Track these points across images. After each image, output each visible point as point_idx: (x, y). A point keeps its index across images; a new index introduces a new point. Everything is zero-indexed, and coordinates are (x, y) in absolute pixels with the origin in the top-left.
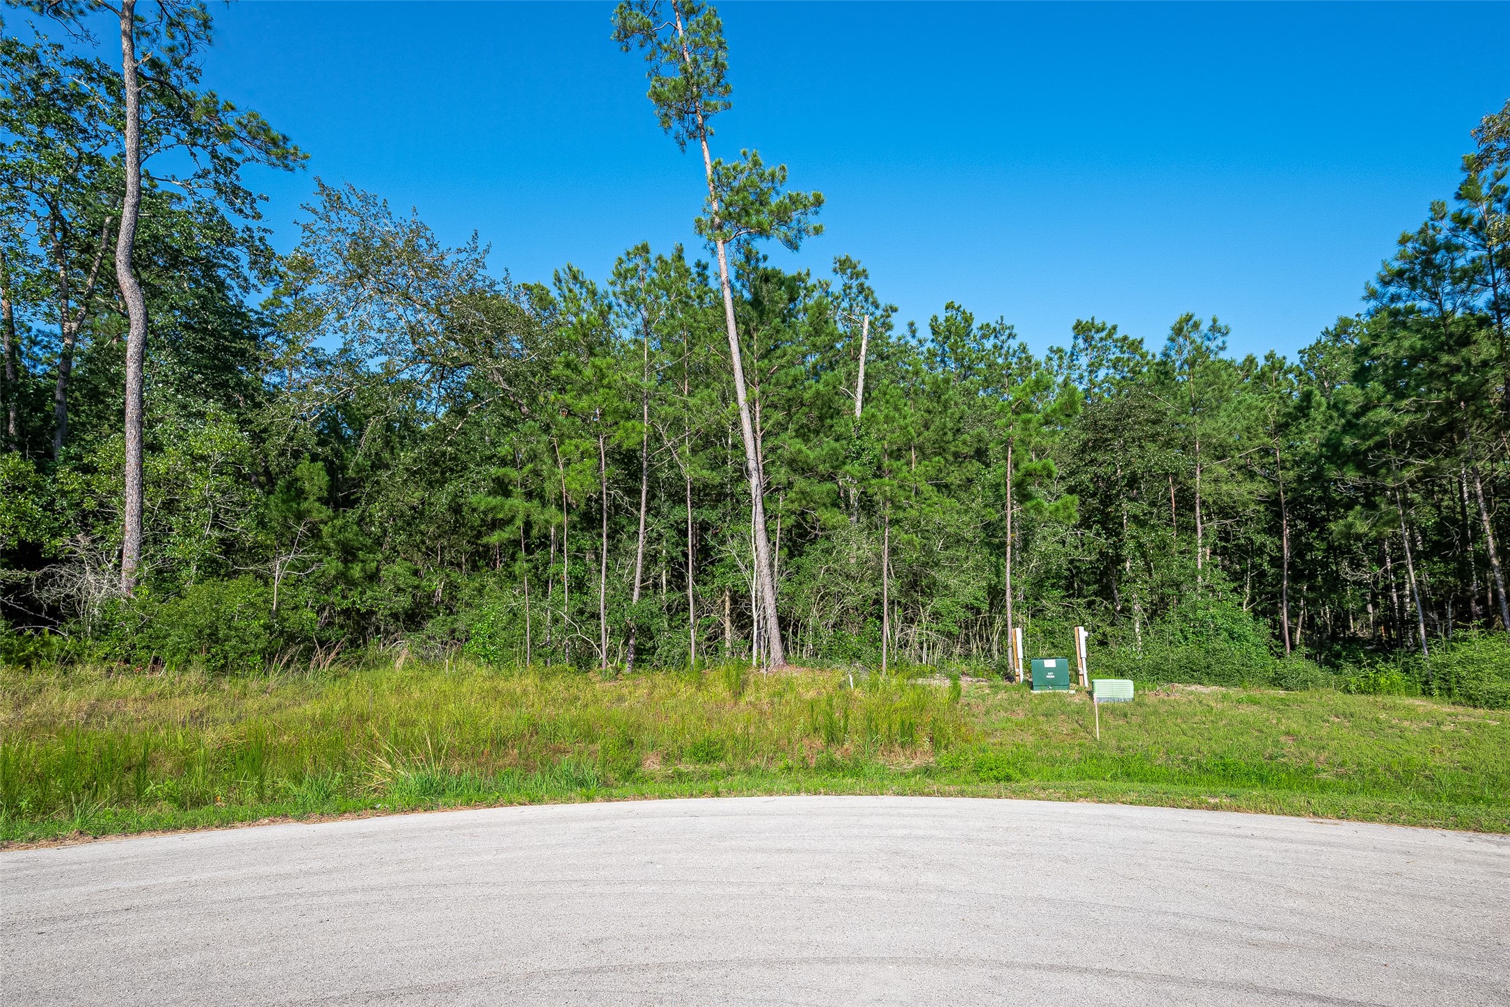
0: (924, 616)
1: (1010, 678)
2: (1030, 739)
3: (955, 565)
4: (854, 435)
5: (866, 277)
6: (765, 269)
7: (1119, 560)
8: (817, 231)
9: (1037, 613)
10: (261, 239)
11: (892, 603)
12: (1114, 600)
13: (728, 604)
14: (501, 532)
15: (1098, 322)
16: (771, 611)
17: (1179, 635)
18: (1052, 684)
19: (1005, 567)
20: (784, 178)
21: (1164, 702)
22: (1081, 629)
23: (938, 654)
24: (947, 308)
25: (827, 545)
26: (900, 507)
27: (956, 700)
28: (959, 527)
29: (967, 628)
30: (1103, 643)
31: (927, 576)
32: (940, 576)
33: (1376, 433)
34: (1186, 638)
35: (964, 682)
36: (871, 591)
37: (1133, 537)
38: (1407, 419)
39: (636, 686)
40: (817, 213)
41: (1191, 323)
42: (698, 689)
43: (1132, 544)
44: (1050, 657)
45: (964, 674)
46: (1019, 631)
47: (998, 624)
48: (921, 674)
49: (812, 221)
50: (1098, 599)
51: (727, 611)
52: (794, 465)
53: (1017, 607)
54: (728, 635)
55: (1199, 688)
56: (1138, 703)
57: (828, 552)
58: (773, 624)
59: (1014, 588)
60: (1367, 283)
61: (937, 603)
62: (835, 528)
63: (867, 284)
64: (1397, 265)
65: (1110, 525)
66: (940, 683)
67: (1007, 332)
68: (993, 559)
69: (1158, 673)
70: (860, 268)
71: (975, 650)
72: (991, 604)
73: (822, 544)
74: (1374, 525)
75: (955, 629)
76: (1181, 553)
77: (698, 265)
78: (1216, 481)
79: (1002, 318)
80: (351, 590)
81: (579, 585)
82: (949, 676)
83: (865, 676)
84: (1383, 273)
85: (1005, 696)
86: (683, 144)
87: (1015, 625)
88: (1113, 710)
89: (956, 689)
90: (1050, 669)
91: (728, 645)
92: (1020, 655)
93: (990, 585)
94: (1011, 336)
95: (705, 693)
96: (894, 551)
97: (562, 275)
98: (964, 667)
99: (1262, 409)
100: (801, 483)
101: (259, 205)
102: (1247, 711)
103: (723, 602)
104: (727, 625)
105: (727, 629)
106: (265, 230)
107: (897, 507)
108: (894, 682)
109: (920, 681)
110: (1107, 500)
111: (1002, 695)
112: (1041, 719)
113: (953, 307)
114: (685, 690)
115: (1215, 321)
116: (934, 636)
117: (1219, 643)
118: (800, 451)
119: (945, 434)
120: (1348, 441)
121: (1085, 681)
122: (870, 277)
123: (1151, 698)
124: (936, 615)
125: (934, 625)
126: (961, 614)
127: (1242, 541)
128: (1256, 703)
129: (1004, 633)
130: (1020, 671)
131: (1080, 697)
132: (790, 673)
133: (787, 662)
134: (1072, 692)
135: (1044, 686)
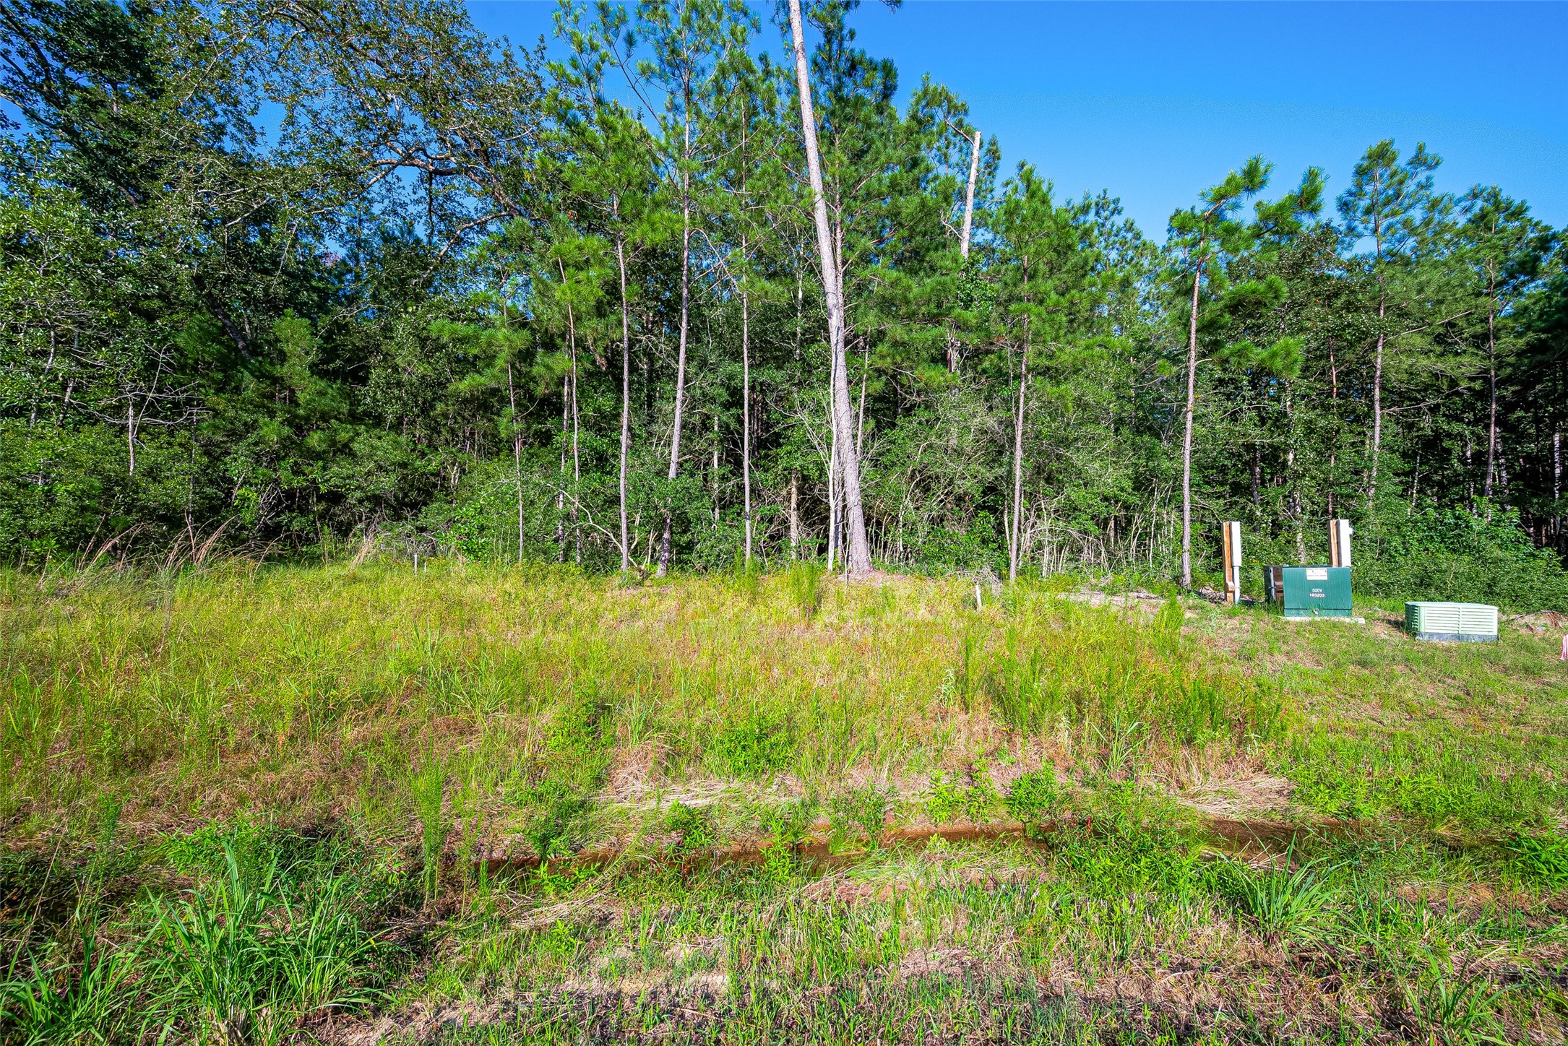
0: (1048, 512)
5: (966, 112)
6: (852, 51)
13: (794, 498)
14: (476, 376)
16: (854, 499)
18: (1322, 606)
25: (929, 415)
39: (665, 596)
42: (753, 602)
51: (794, 505)
54: (794, 533)
57: (930, 424)
58: (856, 516)
61: (1070, 494)
73: (921, 415)
79: (1105, 192)
81: (601, 462)
90: (1317, 584)
91: (793, 544)
94: (1117, 211)
95: (762, 608)
100: (896, 330)
103: (788, 493)
104: (794, 520)
105: (793, 527)
114: (732, 604)
115: (1419, 150)
122: (970, 112)
124: (1069, 510)
126: (1103, 509)
130: (1235, 585)
131: (1382, 631)
132: (880, 580)
133: (874, 567)
134: (1362, 621)
135: (1305, 607)
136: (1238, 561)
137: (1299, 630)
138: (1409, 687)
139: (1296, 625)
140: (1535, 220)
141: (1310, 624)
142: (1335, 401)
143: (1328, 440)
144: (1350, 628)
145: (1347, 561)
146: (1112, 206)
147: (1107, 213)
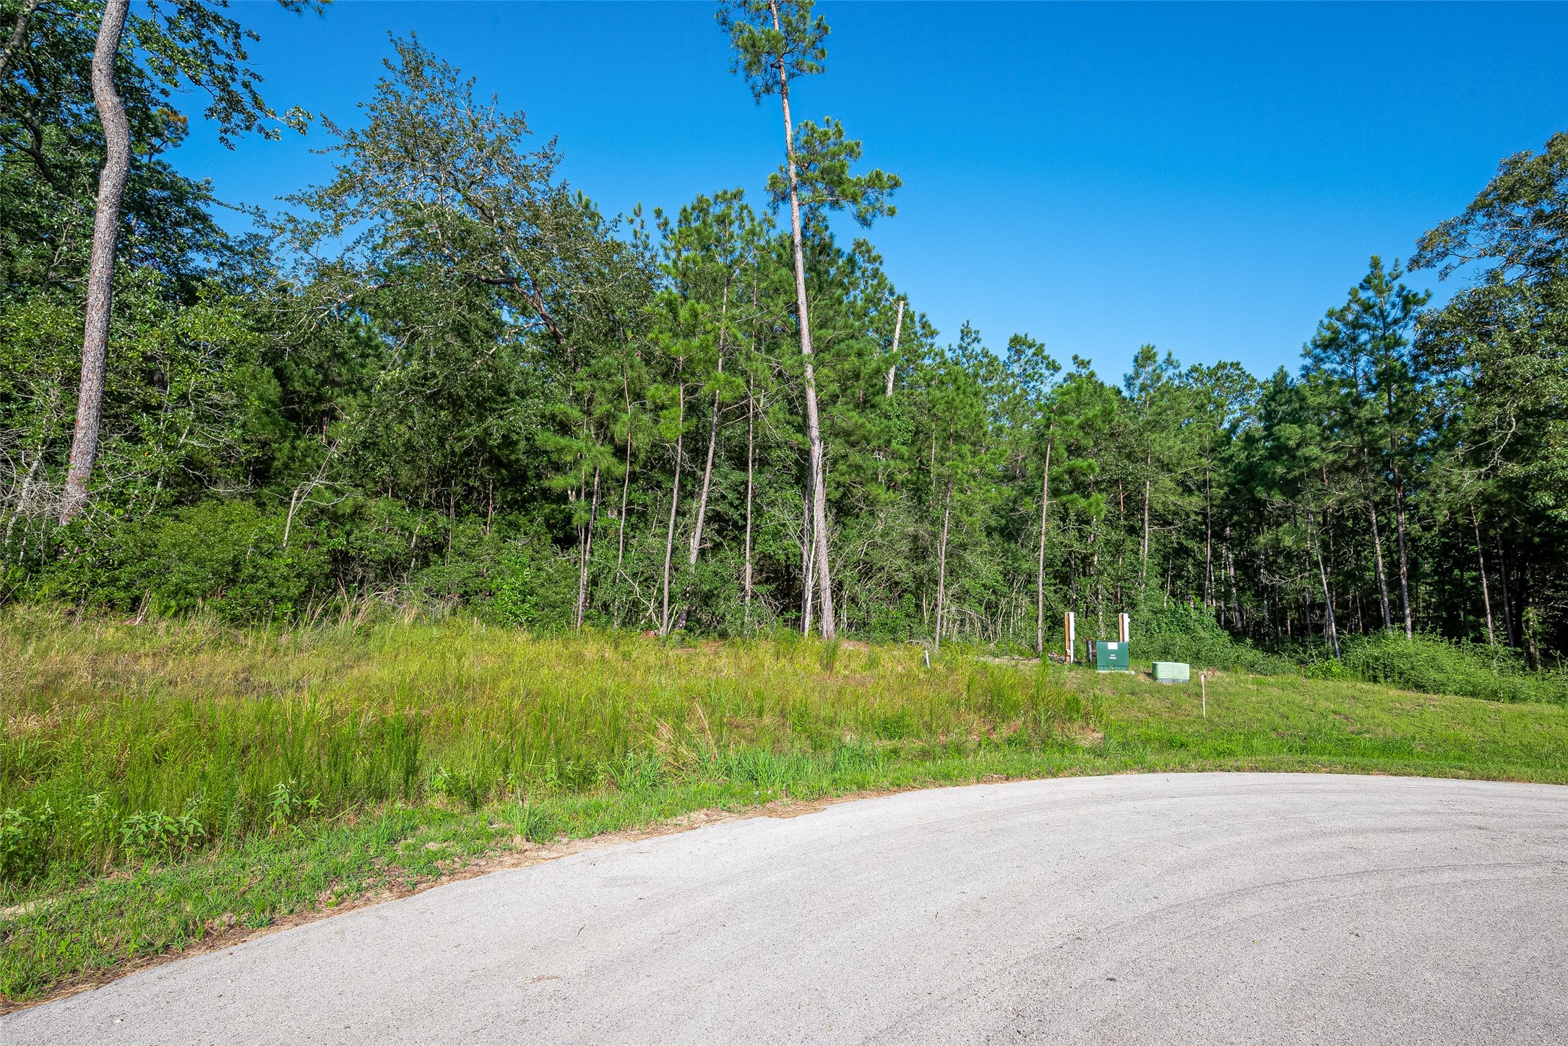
5: (881, 263)
8: (892, 212)
12: (1071, 589)
15: (1030, 339)
16: (826, 583)
18: (1115, 665)
20: (857, 154)
22: (1123, 615)
26: (962, 490)
37: (1103, 534)
40: (891, 195)
41: (1149, 355)
43: (1101, 540)
49: (887, 203)
58: (826, 596)
60: (1305, 344)
63: (882, 269)
74: (1296, 540)
78: (1163, 492)
79: (968, 322)
80: (336, 527)
84: (1317, 338)
86: (758, 96)
90: (1113, 652)
94: (977, 340)
96: (949, 531)
101: (245, 42)
102: (1276, 692)
107: (960, 490)
115: (1170, 355)
116: (973, 615)
130: (1071, 652)
131: (1142, 678)
134: (1133, 673)
135: (1106, 666)
136: (1073, 637)
137: (1104, 678)
138: (1150, 702)
139: (1103, 675)
140: (1247, 373)
141: (1110, 674)
142: (1122, 522)
143: (1117, 549)
144: (1128, 676)
145: (1127, 639)
146: (974, 335)
147: (970, 340)
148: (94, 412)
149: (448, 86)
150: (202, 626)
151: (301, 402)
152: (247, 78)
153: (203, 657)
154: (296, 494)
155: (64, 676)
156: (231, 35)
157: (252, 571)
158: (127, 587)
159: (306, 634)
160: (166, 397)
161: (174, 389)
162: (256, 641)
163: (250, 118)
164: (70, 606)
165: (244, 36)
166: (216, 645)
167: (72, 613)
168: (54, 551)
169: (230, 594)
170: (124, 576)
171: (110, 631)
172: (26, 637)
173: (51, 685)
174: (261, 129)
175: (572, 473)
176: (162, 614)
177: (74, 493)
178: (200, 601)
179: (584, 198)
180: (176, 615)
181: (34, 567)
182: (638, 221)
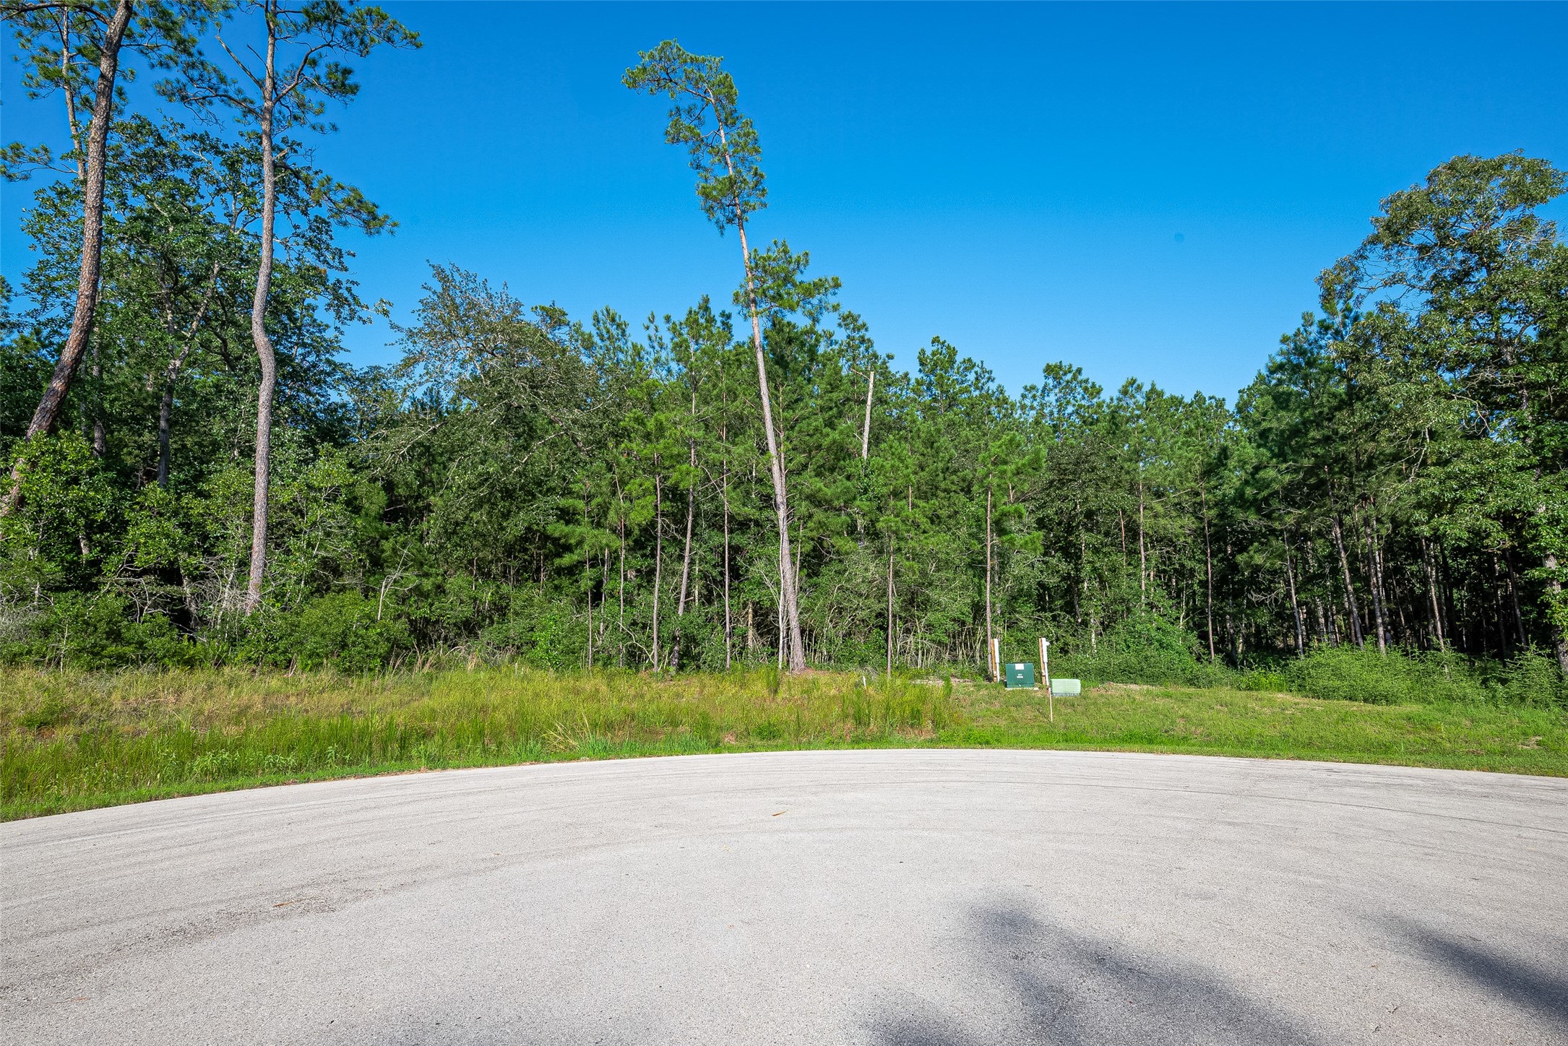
0: (920, 627)
1: (989, 678)
2: (1003, 723)
3: (945, 586)
4: (862, 473)
5: (866, 330)
7: (1079, 581)
9: (1011, 626)
10: (349, 290)
11: (894, 616)
12: (1076, 614)
13: (750, 616)
14: (571, 555)
15: (1066, 367)
16: (795, 623)
17: (1123, 645)
18: (1022, 683)
19: (986, 588)
20: (807, 262)
21: (1102, 695)
22: (1044, 639)
23: (931, 660)
24: (933, 342)
25: (840, 567)
26: (902, 539)
27: (948, 695)
28: (948, 554)
29: (954, 637)
30: (1064, 651)
31: (923, 593)
32: (933, 594)
33: (1268, 486)
34: (1128, 647)
35: (954, 681)
36: (877, 607)
37: (1089, 562)
38: (1288, 478)
39: (689, 685)
41: (1135, 385)
42: (741, 687)
43: (1088, 568)
44: (1021, 662)
45: (952, 676)
46: (996, 641)
47: (980, 635)
48: (918, 676)
50: (1063, 613)
51: (750, 623)
52: (814, 500)
53: (995, 621)
54: (751, 642)
55: (1133, 686)
56: (1083, 696)
57: (840, 573)
58: (796, 633)
59: (993, 604)
60: (1259, 371)
61: (930, 616)
62: (848, 554)
63: (867, 336)
64: (1279, 359)
65: (1070, 553)
66: (935, 684)
67: (987, 375)
68: (976, 580)
69: (1103, 674)
70: (860, 322)
71: (960, 657)
72: (974, 618)
73: (836, 566)
74: (1268, 558)
75: (945, 639)
76: (1129, 575)
77: (723, 314)
78: (1156, 516)
82: (942, 678)
83: (874, 677)
84: (1270, 364)
85: (986, 692)
86: (722, 228)
87: (994, 636)
88: (1066, 702)
89: (949, 688)
90: (1020, 671)
92: (997, 660)
93: (973, 601)
95: (748, 691)
96: (897, 574)
97: (600, 316)
98: (953, 671)
99: (1190, 459)
100: (819, 515)
101: (347, 260)
102: (1160, 703)
103: (747, 613)
104: (751, 633)
105: (750, 638)
106: (353, 283)
107: (900, 539)
108: (898, 682)
109: (918, 681)
110: (1070, 530)
111: (984, 692)
112: (1012, 708)
113: (939, 341)
114: (730, 689)
115: (1153, 385)
116: (928, 644)
117: (1150, 652)
118: (820, 490)
119: (937, 475)
120: (1249, 491)
121: (1046, 680)
122: (869, 331)
123: (1093, 693)
124: (930, 627)
125: (927, 635)
126: (950, 625)
127: (1177, 566)
128: (1169, 696)
129: (985, 642)
130: (997, 673)
132: (811, 674)
133: (807, 666)
134: (1036, 689)
135: (1015, 684)
145: (1044, 660)
148: (262, 541)
149: (471, 285)
150: (326, 676)
151: (406, 502)
152: (349, 285)
153: (325, 695)
154: (384, 584)
155: (249, 707)
156: (337, 257)
157: (354, 639)
158: (284, 652)
159: (389, 678)
160: (303, 524)
161: (310, 518)
162: (359, 685)
163: (353, 312)
164: (254, 666)
165: (345, 256)
166: (333, 688)
167: (254, 671)
168: (244, 632)
169: (342, 655)
170: (282, 645)
171: (274, 682)
172: (230, 686)
173: (243, 712)
174: (360, 318)
175: (577, 552)
176: (303, 669)
177: (253, 595)
178: (325, 661)
179: (611, 312)
180: (310, 670)
181: (232, 642)
182: (652, 326)
